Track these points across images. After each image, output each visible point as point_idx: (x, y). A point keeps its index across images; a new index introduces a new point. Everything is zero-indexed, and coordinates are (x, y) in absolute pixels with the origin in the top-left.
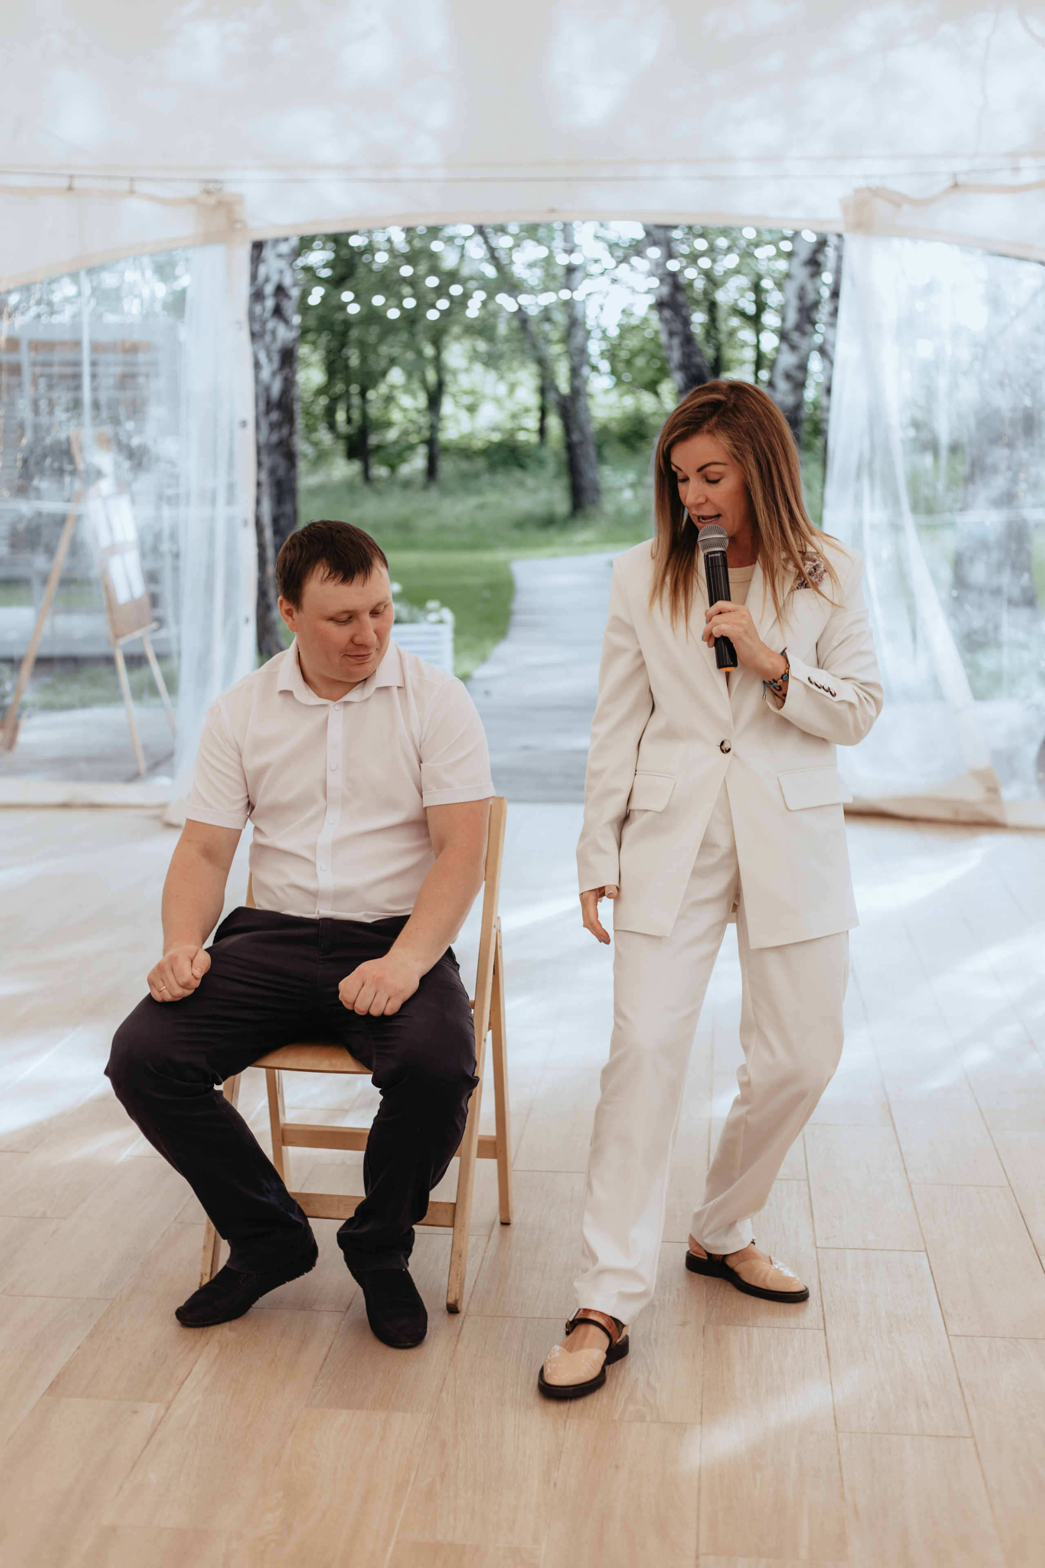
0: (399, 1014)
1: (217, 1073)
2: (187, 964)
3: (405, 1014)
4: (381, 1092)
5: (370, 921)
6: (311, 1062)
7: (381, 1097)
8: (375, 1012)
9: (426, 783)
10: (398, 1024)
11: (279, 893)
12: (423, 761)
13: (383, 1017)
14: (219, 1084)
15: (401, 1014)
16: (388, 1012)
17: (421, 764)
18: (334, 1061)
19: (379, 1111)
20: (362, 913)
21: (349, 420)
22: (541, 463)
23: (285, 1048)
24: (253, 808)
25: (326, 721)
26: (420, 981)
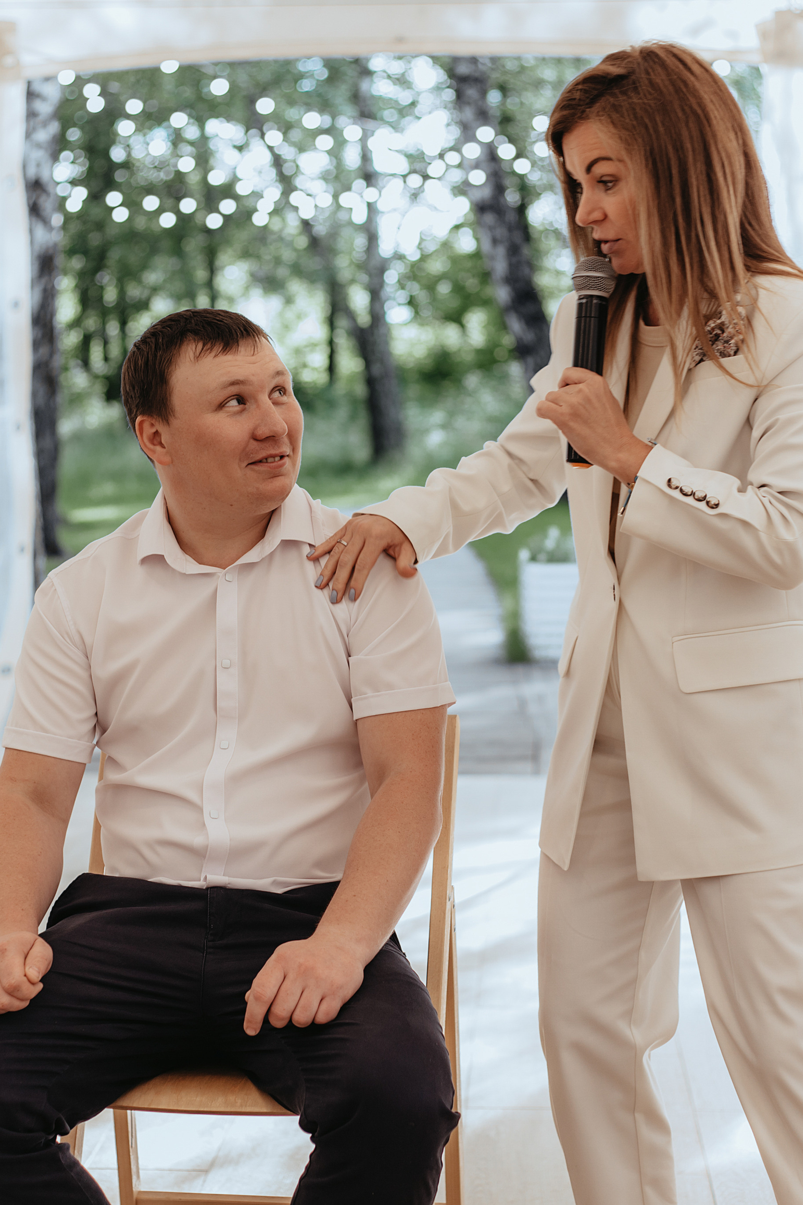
0: (335, 1022)
1: (62, 1117)
2: (18, 960)
3: (347, 1021)
4: (313, 1139)
5: (280, 891)
6: (198, 1099)
7: (313, 1146)
8: (302, 1018)
9: (356, 683)
10: (338, 1036)
11: (147, 853)
12: (351, 655)
13: (314, 1027)
14: (64, 1133)
15: (341, 1021)
16: (322, 1018)
17: (349, 658)
18: (232, 1098)
19: (308, 1168)
20: (271, 880)
21: (106, 359)
22: (331, 404)
23: (156, 1081)
24: (104, 731)
25: (214, 595)
26: (364, 971)
